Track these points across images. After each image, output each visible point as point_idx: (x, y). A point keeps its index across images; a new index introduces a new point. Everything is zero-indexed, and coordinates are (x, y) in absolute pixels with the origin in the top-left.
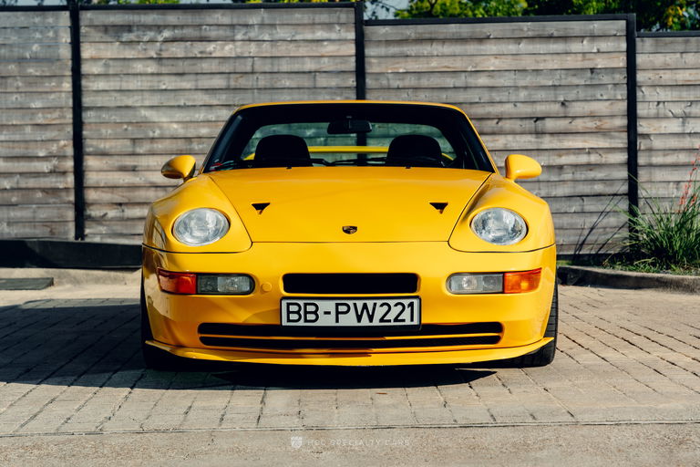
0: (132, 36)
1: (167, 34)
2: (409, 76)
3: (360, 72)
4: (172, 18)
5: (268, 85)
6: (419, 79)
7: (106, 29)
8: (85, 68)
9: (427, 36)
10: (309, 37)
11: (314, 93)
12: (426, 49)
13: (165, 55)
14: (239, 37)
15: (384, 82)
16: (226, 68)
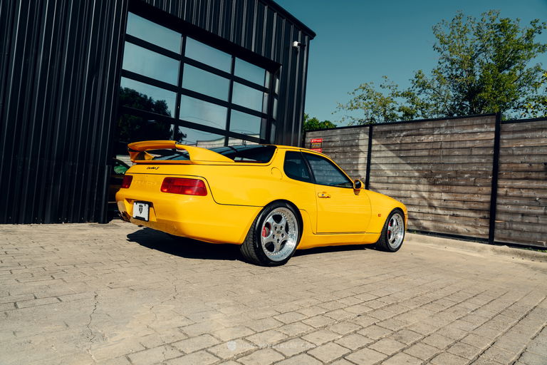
0: (391, 135)
1: (404, 133)
2: (526, 149)
3: (497, 147)
4: (407, 127)
5: (448, 154)
6: (532, 150)
7: (382, 132)
8: (373, 148)
9: (539, 127)
10: (470, 131)
11: (470, 158)
12: (538, 134)
13: (403, 142)
14: (436, 133)
15: (510, 152)
16: (428, 147)
